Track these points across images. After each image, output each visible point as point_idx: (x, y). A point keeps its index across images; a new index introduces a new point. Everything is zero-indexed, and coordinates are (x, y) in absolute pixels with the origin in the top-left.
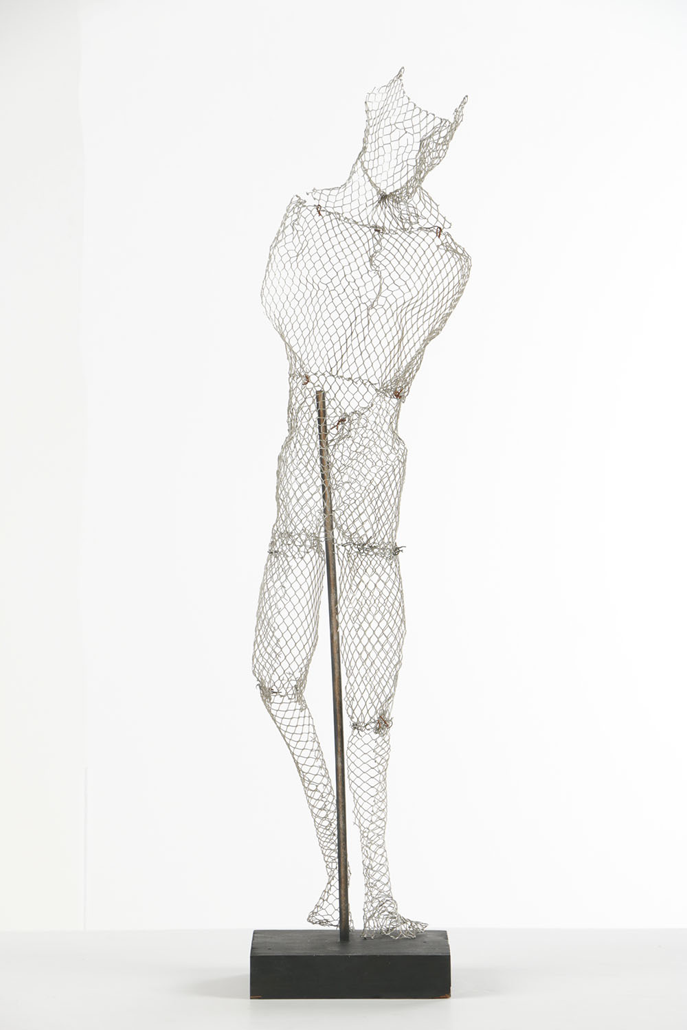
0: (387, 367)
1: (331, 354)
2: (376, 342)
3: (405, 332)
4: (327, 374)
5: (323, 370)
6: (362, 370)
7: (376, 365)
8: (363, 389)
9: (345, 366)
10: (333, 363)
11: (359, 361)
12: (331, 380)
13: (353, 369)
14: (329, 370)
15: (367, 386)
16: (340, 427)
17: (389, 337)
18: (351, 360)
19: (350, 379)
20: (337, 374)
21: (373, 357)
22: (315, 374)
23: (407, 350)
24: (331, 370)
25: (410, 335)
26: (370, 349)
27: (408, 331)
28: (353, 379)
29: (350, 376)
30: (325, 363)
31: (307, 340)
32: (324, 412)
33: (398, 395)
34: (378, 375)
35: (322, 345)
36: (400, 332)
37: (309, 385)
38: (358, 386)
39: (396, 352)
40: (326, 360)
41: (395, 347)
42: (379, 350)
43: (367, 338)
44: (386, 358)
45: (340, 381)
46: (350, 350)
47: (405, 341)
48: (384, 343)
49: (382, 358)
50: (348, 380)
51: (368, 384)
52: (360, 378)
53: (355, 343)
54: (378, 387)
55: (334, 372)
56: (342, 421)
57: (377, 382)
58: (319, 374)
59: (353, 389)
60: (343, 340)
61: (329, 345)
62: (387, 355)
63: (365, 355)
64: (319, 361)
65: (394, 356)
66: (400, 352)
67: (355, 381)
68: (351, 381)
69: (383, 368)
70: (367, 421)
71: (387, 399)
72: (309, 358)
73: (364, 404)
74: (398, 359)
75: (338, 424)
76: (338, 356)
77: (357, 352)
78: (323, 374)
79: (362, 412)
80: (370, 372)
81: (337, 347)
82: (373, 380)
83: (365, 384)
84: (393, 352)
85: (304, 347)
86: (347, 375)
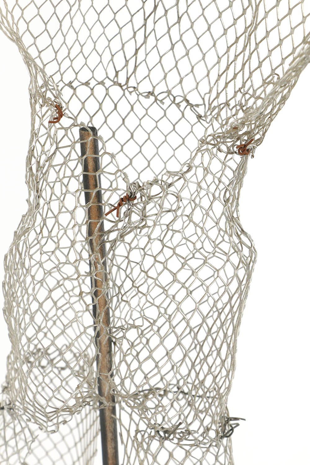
0: (220, 76)
1: (116, 45)
2: (200, 26)
3: (261, 15)
4: (108, 83)
5: (100, 75)
6: (173, 78)
7: (201, 71)
8: (174, 113)
9: (142, 71)
10: (119, 62)
11: (168, 61)
12: (116, 92)
13: (156, 75)
14: (112, 75)
15: (182, 108)
16: (124, 209)
17: (228, 19)
18: (153, 58)
19: (151, 93)
20: (127, 83)
21: (195, 55)
22: (87, 84)
23: (263, 50)
24: (117, 75)
25: (272, 21)
26: (189, 38)
27: (267, 13)
28: (156, 93)
29: (151, 90)
30: (105, 62)
31: (66, 23)
32: (96, 161)
33: (244, 150)
34: (204, 88)
35: (97, 30)
36: (249, 12)
37: (65, 121)
38: (165, 107)
39: (240, 49)
40: (107, 57)
41: (237, 39)
42: (206, 42)
43: (185, 19)
44: (219, 58)
45: (133, 98)
46: (151, 41)
47: (260, 32)
48: (217, 30)
49: (211, 59)
50: (147, 97)
51: (184, 104)
52: (169, 92)
53: (161, 28)
54: (201, 110)
55: (122, 79)
56: (129, 198)
57: (202, 102)
58: (93, 83)
59: (156, 111)
60: (138, 20)
61: (112, 30)
62: (221, 52)
63: (179, 50)
64: (93, 60)
65: (236, 56)
66: (247, 53)
67: (160, 97)
68: (152, 98)
69: (214, 76)
70: (179, 198)
71: (222, 156)
72: (72, 56)
73: (174, 166)
74: (244, 65)
75: (120, 205)
76: (130, 50)
77: (164, 45)
78: (102, 83)
79: (170, 181)
80: (189, 83)
81: (127, 33)
82: (194, 99)
83: (178, 105)
84: (233, 49)
85: (60, 36)
86: (145, 87)
